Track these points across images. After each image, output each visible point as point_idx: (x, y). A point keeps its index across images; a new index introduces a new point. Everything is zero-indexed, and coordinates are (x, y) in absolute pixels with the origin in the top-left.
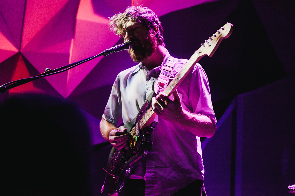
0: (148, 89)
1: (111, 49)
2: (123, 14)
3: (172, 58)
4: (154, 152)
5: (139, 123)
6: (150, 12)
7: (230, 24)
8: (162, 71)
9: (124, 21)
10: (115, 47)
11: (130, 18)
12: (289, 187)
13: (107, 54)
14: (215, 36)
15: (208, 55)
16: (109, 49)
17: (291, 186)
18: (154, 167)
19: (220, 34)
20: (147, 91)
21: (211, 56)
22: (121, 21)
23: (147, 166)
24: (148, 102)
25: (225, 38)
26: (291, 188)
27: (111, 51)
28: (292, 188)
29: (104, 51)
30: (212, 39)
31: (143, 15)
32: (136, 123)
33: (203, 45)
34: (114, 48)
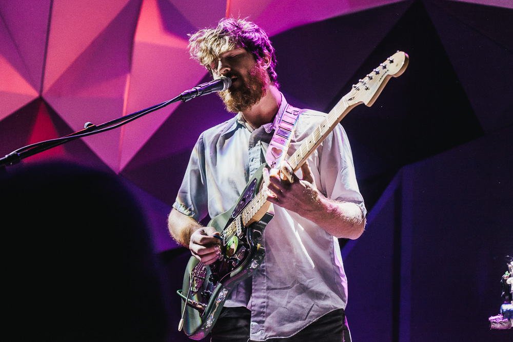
0: (252, 161)
1: (193, 90)
2: (215, 31)
3: (292, 109)
4: (264, 264)
5: (241, 216)
6: (257, 31)
7: (403, 53)
8: (277, 130)
9: (216, 43)
10: (200, 86)
11: (227, 38)
12: (490, 319)
13: (188, 99)
14: (377, 73)
15: (366, 104)
16: (190, 91)
17: (494, 318)
18: (265, 288)
19: (385, 70)
20: (251, 163)
21: (370, 106)
22: (211, 43)
23: (253, 287)
24: (257, 180)
25: (395, 76)
26: (493, 320)
27: (193, 93)
28: (495, 321)
29: (182, 94)
30: (371, 78)
31: (247, 35)
32: (234, 215)
33: (355, 87)
34: (198, 88)
